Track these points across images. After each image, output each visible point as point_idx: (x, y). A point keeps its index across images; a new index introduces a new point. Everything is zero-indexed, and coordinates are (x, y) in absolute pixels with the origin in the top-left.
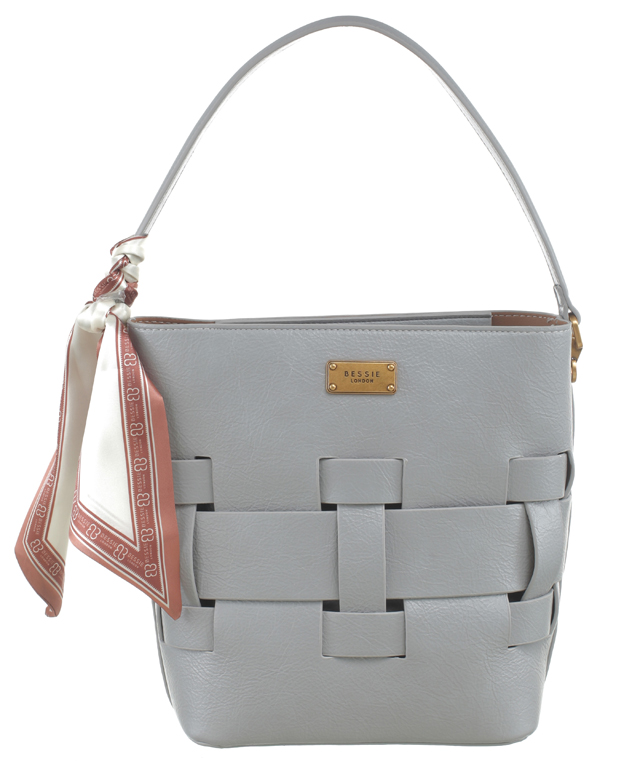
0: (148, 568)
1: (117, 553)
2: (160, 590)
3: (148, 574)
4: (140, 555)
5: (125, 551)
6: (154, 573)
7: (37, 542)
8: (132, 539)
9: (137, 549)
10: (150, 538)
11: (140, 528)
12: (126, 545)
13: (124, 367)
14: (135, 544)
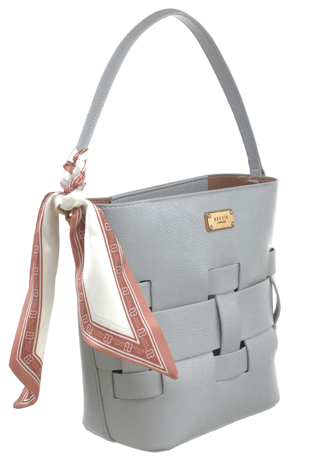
0: (148, 353)
1: (126, 348)
2: (159, 364)
3: (149, 356)
4: (141, 346)
5: (130, 346)
6: (152, 355)
7: (29, 357)
8: (133, 337)
9: (138, 342)
10: (144, 334)
11: (136, 330)
12: (130, 342)
13: (106, 232)
14: (135, 340)
